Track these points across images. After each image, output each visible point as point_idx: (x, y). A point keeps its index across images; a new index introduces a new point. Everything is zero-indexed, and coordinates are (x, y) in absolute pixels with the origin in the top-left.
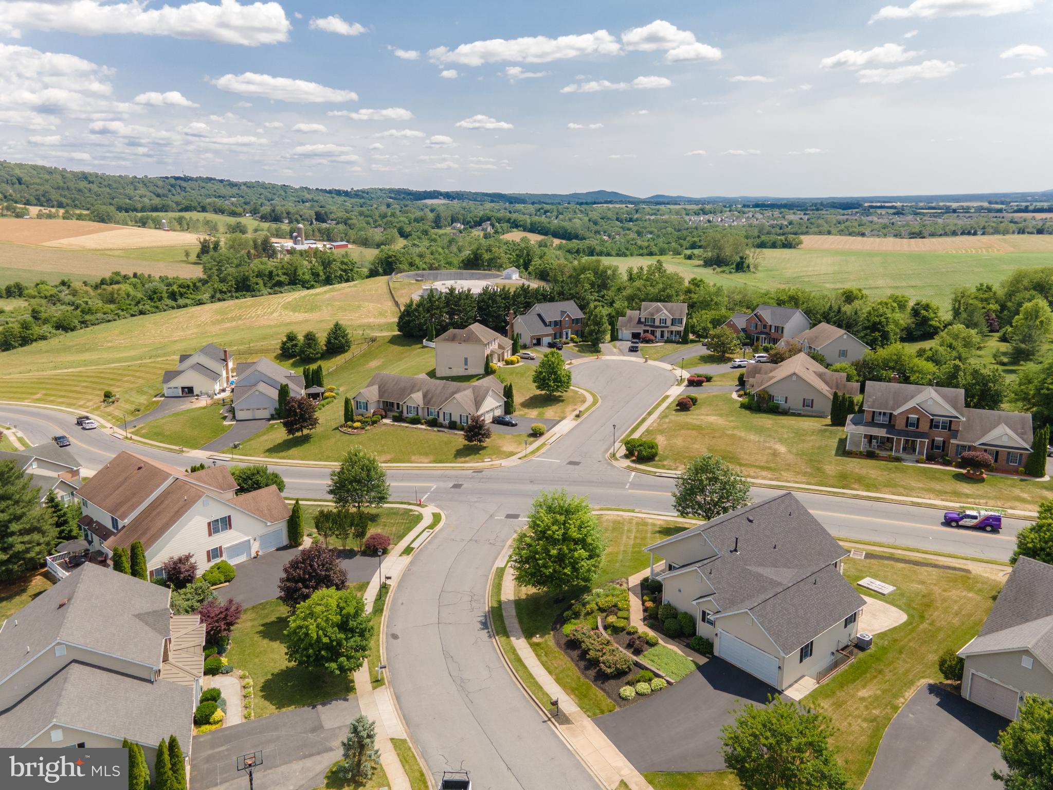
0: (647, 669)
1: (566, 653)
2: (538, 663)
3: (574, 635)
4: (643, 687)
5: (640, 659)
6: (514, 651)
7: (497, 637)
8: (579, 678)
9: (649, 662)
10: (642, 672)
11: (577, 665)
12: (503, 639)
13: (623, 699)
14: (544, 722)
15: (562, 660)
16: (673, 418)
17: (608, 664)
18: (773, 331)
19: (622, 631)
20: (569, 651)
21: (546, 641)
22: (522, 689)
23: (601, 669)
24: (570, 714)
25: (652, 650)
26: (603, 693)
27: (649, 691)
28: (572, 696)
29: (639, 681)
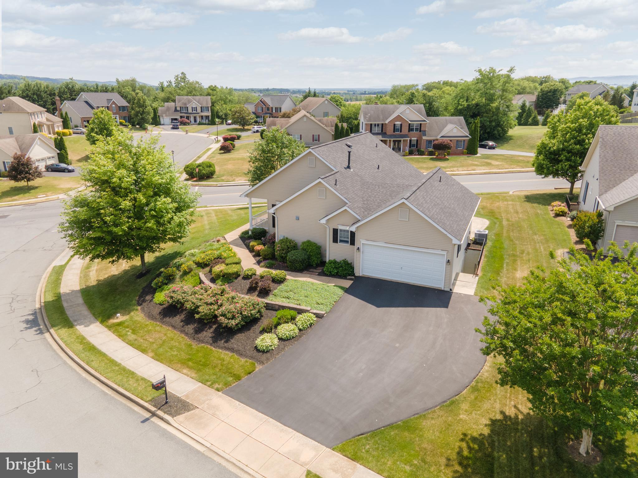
0: (283, 308)
1: (163, 323)
2: (124, 344)
3: (172, 297)
4: (286, 329)
5: (270, 300)
6: (82, 340)
7: (52, 331)
8: (190, 345)
9: (284, 300)
10: (280, 313)
11: (182, 332)
12: (64, 332)
13: (263, 352)
14: (147, 419)
15: (160, 332)
16: (219, 157)
17: (229, 315)
18: (274, 111)
19: (236, 278)
20: (167, 319)
21: (131, 317)
22: (99, 385)
23: (220, 325)
24: (187, 396)
25: (282, 287)
26: (230, 354)
27: (297, 331)
28: (185, 371)
29: (278, 324)
